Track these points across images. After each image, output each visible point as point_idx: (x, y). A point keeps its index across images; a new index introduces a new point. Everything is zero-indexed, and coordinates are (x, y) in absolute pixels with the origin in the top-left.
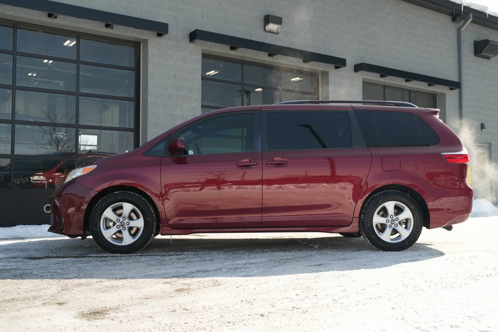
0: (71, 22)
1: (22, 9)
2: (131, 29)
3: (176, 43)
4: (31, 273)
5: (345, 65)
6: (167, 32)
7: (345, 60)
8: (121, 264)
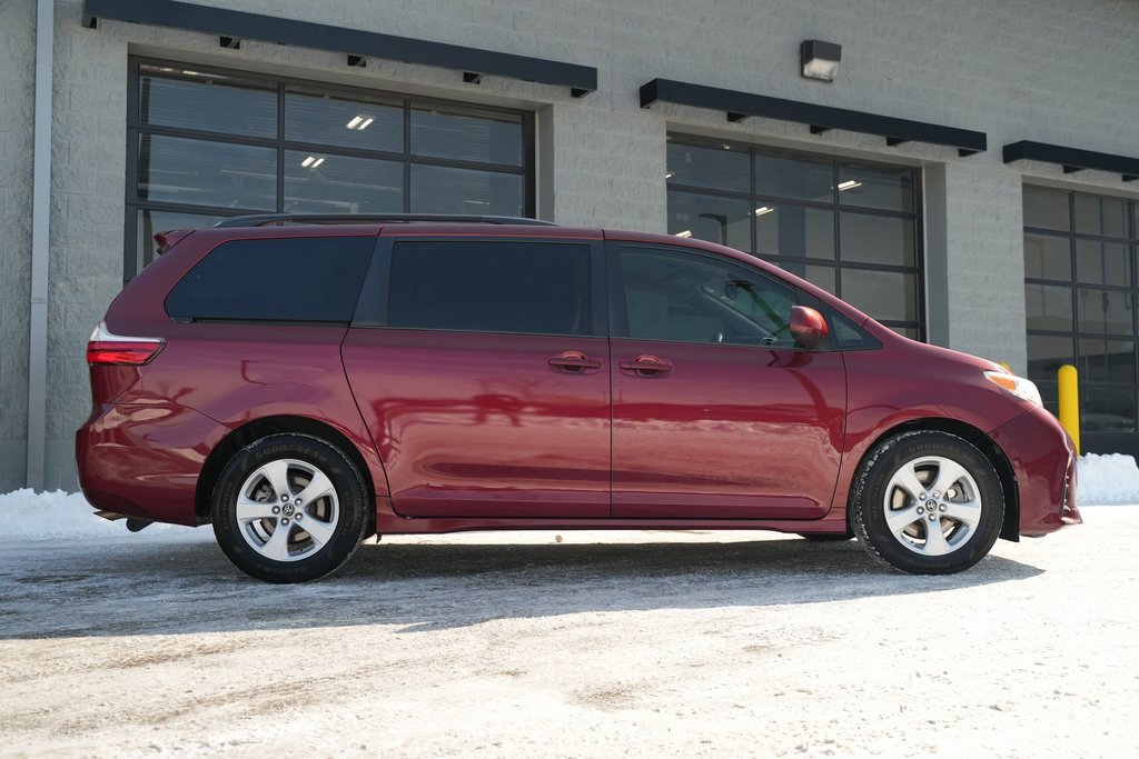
0: (395, 73)
1: (297, 49)
2: (518, 83)
3: (613, 110)
4: (398, 608)
5: (984, 148)
6: (594, 87)
7: (984, 135)
8: (575, 591)
